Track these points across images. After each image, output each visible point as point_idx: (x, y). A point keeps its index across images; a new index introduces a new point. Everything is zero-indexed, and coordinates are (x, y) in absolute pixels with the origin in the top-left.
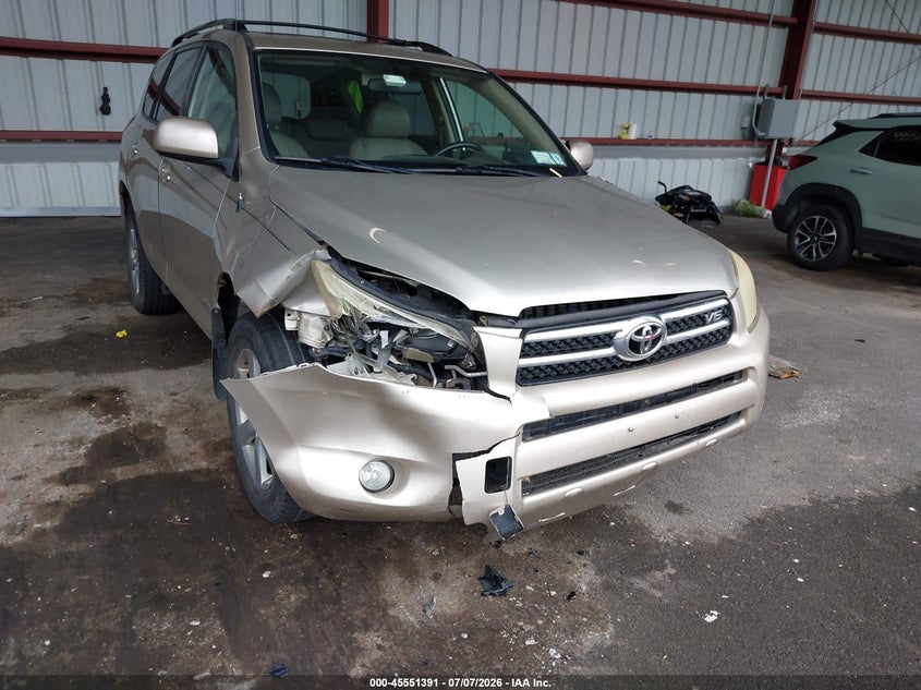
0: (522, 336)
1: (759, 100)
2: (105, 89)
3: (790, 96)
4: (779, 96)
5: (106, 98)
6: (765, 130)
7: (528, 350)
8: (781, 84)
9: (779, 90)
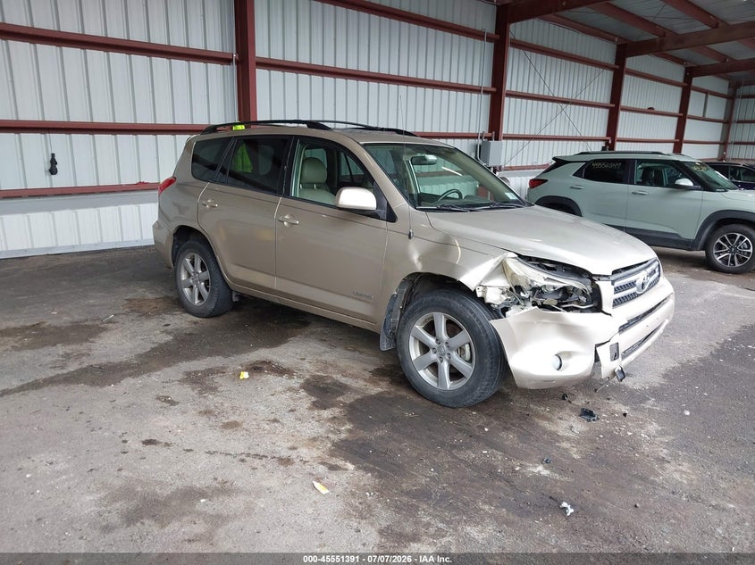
0: (613, 284)
1: (479, 141)
2: (53, 155)
3: (497, 139)
4: (490, 139)
5: (53, 162)
6: (486, 162)
7: (617, 290)
8: (490, 131)
9: (490, 135)
